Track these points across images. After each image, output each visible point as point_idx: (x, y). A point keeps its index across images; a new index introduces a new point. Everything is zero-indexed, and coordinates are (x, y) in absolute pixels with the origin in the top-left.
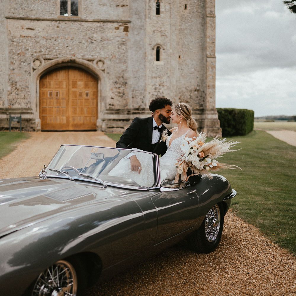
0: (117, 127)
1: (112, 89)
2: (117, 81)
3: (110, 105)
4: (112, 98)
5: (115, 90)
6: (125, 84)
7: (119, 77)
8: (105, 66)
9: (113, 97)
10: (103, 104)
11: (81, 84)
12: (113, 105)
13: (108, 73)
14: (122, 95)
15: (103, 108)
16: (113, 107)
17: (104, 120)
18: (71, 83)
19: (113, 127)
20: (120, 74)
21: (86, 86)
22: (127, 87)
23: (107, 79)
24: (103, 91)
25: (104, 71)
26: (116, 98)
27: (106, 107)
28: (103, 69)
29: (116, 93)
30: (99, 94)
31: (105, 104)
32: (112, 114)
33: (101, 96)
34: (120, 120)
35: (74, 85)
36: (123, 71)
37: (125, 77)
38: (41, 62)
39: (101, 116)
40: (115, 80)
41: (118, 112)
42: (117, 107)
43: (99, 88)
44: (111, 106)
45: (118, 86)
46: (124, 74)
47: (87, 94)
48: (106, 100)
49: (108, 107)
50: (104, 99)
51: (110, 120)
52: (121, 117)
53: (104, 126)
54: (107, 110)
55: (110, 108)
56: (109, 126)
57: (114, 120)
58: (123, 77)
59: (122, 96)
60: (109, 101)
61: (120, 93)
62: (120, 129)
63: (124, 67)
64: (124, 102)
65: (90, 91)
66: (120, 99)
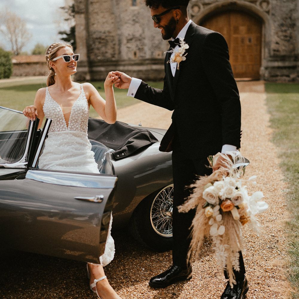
0: (282, 76)
1: (277, 33)
2: (284, 23)
3: (274, 50)
4: (277, 43)
5: (280, 34)
6: (293, 25)
7: (286, 18)
8: (270, 6)
9: (279, 42)
10: (267, 50)
11: (243, 29)
12: (278, 51)
13: (273, 15)
14: (289, 39)
15: (267, 55)
16: (278, 53)
17: (266, 68)
18: (232, 28)
19: (277, 76)
20: (287, 14)
21: (249, 31)
22: (295, 29)
23: (271, 22)
24: (267, 35)
25: (268, 12)
26: (281, 42)
27: (269, 53)
28: (267, 10)
29: (282, 38)
30: (263, 40)
31: (269, 50)
32: (277, 61)
33: (265, 41)
34: (285, 68)
35: (236, 30)
36: (291, 11)
37: (293, 18)
38: (199, 8)
39: (264, 63)
40: (281, 21)
41: (283, 58)
42: (282, 53)
43: (263, 32)
44: (276, 53)
45: (284, 28)
46: (291, 14)
47: (250, 40)
48: (270, 46)
49: (272, 53)
50: (268, 44)
51: (273, 68)
52: (287, 64)
53: (267, 75)
54: (271, 57)
55: (274, 54)
56: (273, 74)
57: (279, 68)
58: (290, 18)
59: (288, 41)
60: (273, 46)
61: (286, 36)
62: (284, 78)
63: (292, 6)
64: (291, 47)
65: (253, 36)
66: (286, 43)
